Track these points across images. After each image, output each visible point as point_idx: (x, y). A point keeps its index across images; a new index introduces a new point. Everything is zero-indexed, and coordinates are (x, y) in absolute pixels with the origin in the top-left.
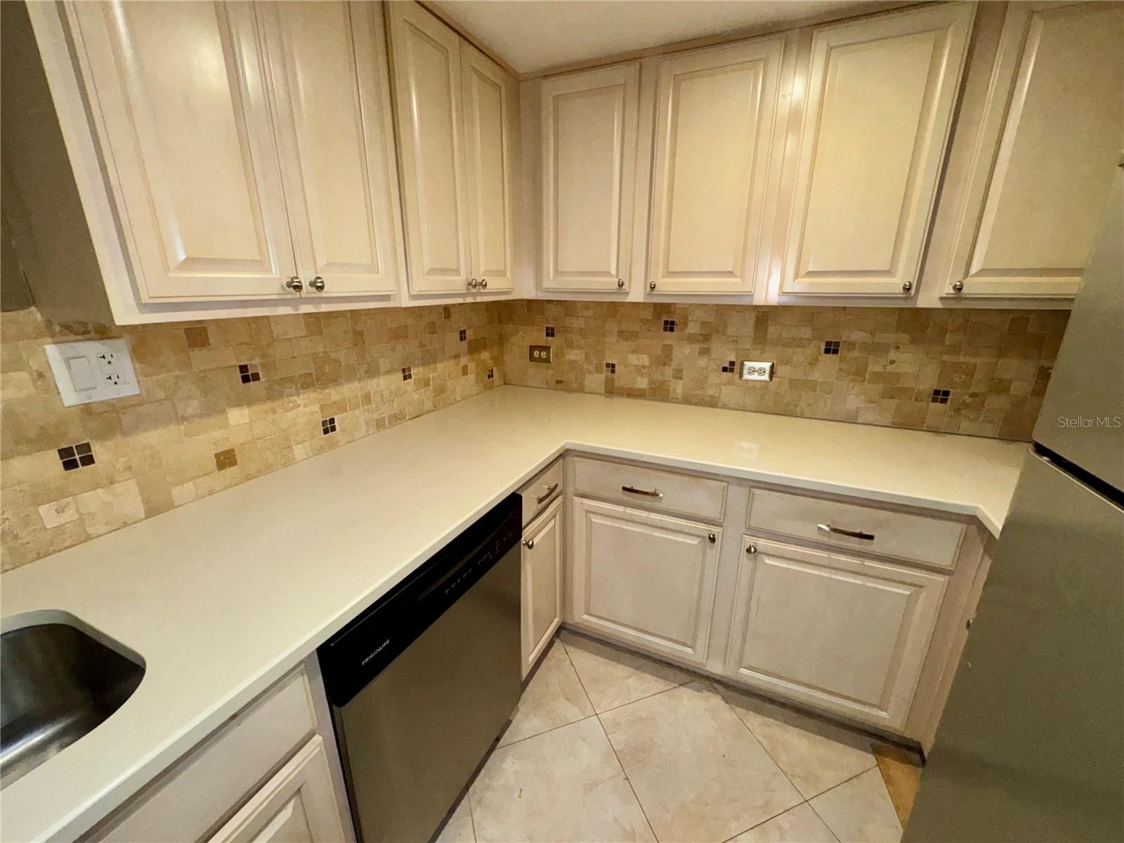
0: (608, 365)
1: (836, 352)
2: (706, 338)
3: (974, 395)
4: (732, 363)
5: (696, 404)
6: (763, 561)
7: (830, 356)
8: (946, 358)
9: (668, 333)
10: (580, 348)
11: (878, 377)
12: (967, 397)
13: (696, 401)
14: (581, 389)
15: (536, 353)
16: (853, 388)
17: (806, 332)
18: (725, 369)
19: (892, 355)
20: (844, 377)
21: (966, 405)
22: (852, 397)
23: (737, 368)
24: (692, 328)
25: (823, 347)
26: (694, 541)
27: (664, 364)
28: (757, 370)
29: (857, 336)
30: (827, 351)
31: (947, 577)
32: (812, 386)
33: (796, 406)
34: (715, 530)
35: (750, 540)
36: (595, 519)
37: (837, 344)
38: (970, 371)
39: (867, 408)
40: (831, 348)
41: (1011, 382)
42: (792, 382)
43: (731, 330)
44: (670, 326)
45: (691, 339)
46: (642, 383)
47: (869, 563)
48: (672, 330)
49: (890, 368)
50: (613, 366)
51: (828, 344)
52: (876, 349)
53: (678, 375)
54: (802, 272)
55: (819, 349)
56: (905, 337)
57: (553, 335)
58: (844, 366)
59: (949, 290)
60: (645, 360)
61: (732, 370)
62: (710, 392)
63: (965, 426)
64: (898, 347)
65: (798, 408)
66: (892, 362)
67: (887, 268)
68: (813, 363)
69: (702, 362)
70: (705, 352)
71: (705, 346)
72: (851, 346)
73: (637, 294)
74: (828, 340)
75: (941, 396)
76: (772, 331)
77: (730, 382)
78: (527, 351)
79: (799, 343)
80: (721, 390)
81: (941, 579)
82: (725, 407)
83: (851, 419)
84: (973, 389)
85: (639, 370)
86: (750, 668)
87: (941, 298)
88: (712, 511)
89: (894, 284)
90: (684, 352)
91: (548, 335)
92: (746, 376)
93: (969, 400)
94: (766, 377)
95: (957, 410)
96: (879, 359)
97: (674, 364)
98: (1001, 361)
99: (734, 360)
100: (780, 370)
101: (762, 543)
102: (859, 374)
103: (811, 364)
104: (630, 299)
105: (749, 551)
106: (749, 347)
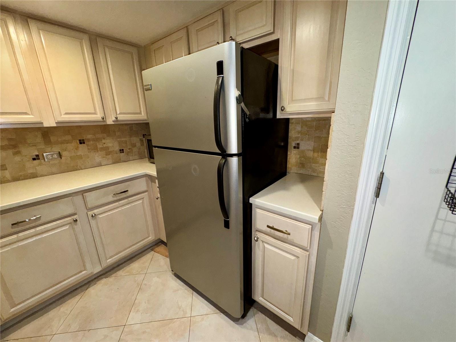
1: (84, 143)
3: (129, 149)
4: (37, 156)
5: (22, 180)
6: (99, 217)
7: (82, 145)
8: (118, 140)
11: (102, 149)
12: (128, 150)
13: (23, 178)
16: (96, 154)
17: (68, 137)
18: (34, 159)
19: (103, 141)
20: (91, 151)
21: (129, 152)
22: (97, 157)
23: (40, 157)
25: (78, 141)
26: (67, 227)
28: (52, 156)
29: (89, 136)
30: (81, 143)
31: (147, 192)
32: (80, 157)
33: (77, 166)
34: (75, 217)
35: (90, 213)
37: (83, 140)
38: (126, 142)
39: (103, 160)
40: (82, 142)
41: (135, 143)
42: (71, 157)
43: (29, 141)
47: (130, 199)
49: (105, 145)
51: (80, 140)
52: (98, 140)
54: (63, 113)
55: (77, 142)
56: (105, 135)
58: (89, 147)
59: (114, 119)
61: (39, 159)
62: (31, 171)
63: (131, 158)
64: (104, 138)
65: (78, 167)
66: (104, 144)
68: (77, 149)
69: (17, 158)
70: (18, 153)
71: (16, 150)
72: (89, 140)
74: (80, 139)
75: (122, 151)
76: (53, 139)
77: (40, 164)
79: (68, 142)
80: (36, 169)
81: (146, 193)
82: (42, 176)
83: (100, 165)
84: (129, 147)
87: (113, 121)
88: (70, 211)
89: (98, 117)
92: (47, 160)
93: (129, 151)
94: (58, 158)
95: (127, 154)
96: (100, 143)
98: (132, 138)
99: (37, 154)
100: (64, 154)
101: (96, 211)
102: (95, 149)
103: (76, 149)
105: (92, 216)
106: (43, 147)
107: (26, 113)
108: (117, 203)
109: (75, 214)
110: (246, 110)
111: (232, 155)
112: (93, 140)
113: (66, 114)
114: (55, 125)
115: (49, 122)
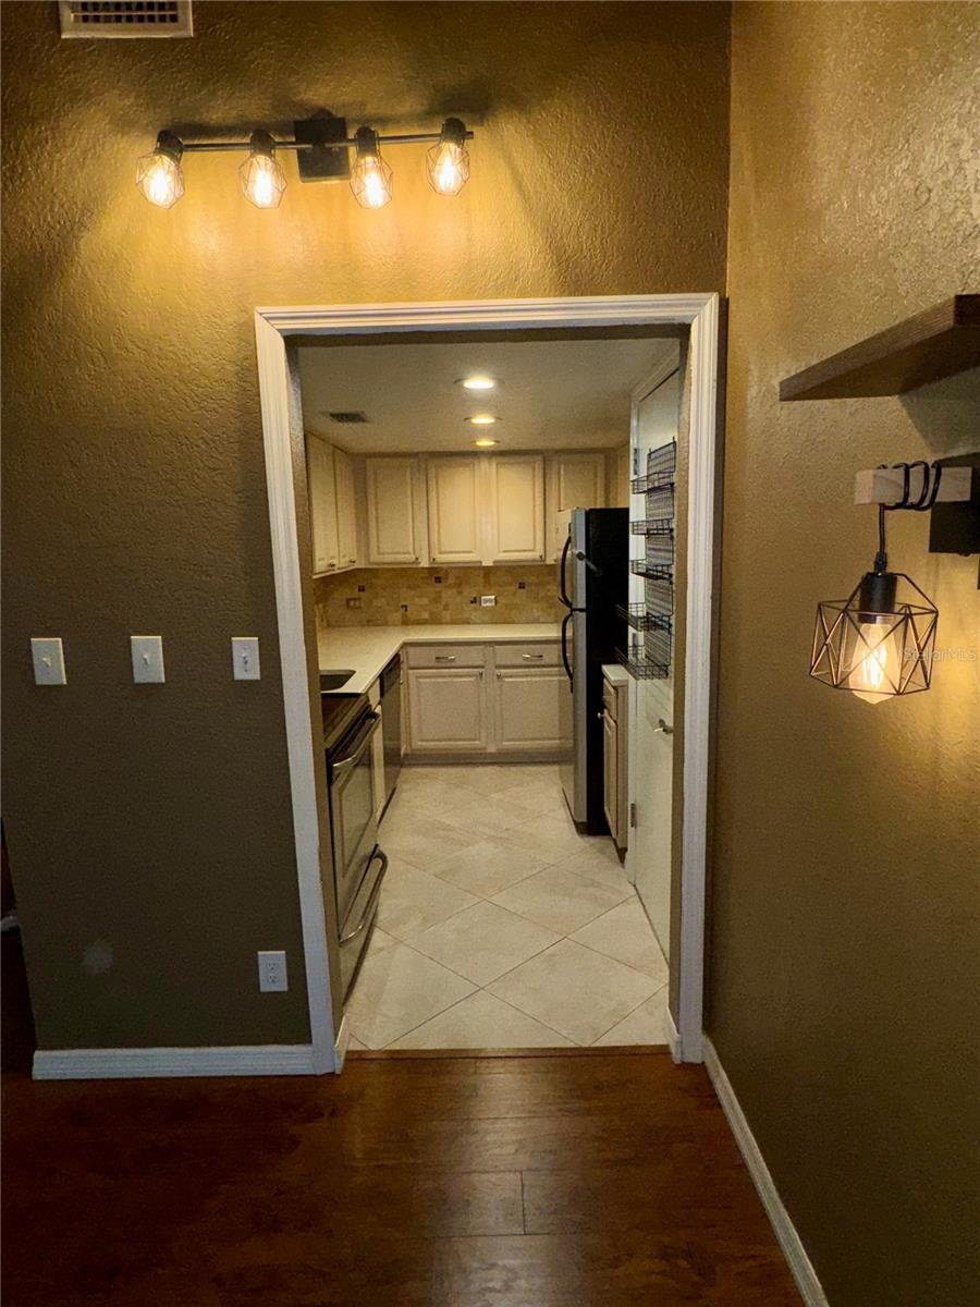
0: (402, 606)
1: (524, 588)
2: (459, 585)
4: (475, 598)
5: (458, 624)
6: (504, 681)
7: (522, 590)
9: (438, 585)
10: (384, 597)
11: (544, 599)
13: (458, 622)
14: (386, 624)
15: (352, 603)
16: (535, 605)
17: (509, 579)
18: (471, 602)
19: (549, 587)
20: (530, 600)
22: (535, 610)
23: (478, 600)
24: (451, 580)
25: (518, 585)
26: (473, 679)
27: (437, 602)
28: (488, 600)
29: (529, 579)
30: (520, 587)
32: (516, 606)
33: (510, 618)
34: (482, 670)
35: (498, 672)
36: (421, 680)
37: (524, 584)
39: (543, 614)
40: (522, 586)
42: (506, 605)
43: (472, 580)
44: (438, 580)
45: (450, 587)
46: (426, 615)
48: (440, 582)
49: (546, 594)
50: (406, 606)
51: (520, 584)
53: (446, 608)
54: (501, 551)
55: (516, 587)
57: (363, 590)
58: (529, 594)
60: (425, 601)
61: (475, 602)
62: (466, 616)
64: (550, 583)
66: (549, 591)
67: (531, 548)
68: (515, 593)
69: (458, 599)
70: (460, 593)
71: (459, 590)
72: (530, 584)
73: (425, 563)
74: (520, 582)
76: (493, 579)
77: (475, 609)
78: (344, 602)
79: (506, 585)
80: (471, 613)
82: (474, 623)
83: (537, 622)
85: (423, 607)
86: (509, 740)
87: (554, 560)
88: (480, 663)
89: (536, 555)
90: (448, 595)
91: (360, 590)
92: (484, 605)
94: (493, 604)
96: (542, 590)
97: (443, 603)
99: (475, 596)
100: (500, 600)
101: (503, 671)
102: (536, 597)
103: (514, 595)
104: (421, 565)
105: (497, 677)
106: (482, 589)
107: (470, 552)
108: (527, 670)
109: (483, 667)
110: (592, 566)
111: (581, 610)
112: (537, 584)
113: (504, 552)
114: (491, 564)
115: (488, 563)
